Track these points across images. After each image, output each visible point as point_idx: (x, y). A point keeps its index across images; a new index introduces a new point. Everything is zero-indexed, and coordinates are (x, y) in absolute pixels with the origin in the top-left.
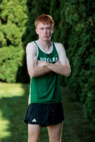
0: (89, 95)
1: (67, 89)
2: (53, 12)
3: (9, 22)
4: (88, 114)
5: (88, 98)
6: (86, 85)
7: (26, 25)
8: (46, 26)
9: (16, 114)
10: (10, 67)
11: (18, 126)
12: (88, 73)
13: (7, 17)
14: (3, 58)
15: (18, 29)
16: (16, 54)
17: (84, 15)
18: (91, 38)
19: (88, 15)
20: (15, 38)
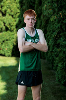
0: (59, 65)
1: (46, 61)
2: (37, 8)
3: (7, 14)
4: (59, 78)
5: (58, 67)
6: (57, 58)
8: (31, 17)
9: (11, 78)
10: (8, 45)
11: (12, 86)
12: (59, 50)
13: (6, 11)
14: (3, 39)
15: (13, 20)
17: (57, 10)
18: (61, 26)
19: (59, 10)
20: (12, 26)
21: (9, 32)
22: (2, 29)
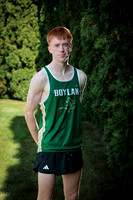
3: (24, 46)
8: (63, 41)
10: (25, 86)
12: (113, 104)
14: (19, 79)
16: (30, 75)
20: (30, 61)
21: (26, 69)
22: (17, 65)
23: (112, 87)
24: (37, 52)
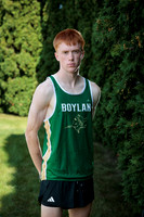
3: (23, 51)
7: (41, 54)
10: (23, 99)
14: (16, 90)
15: (32, 59)
16: (30, 85)
20: (29, 69)
21: (25, 78)
22: (14, 73)
23: (130, 104)
24: (38, 58)
